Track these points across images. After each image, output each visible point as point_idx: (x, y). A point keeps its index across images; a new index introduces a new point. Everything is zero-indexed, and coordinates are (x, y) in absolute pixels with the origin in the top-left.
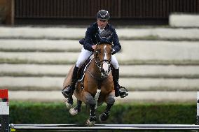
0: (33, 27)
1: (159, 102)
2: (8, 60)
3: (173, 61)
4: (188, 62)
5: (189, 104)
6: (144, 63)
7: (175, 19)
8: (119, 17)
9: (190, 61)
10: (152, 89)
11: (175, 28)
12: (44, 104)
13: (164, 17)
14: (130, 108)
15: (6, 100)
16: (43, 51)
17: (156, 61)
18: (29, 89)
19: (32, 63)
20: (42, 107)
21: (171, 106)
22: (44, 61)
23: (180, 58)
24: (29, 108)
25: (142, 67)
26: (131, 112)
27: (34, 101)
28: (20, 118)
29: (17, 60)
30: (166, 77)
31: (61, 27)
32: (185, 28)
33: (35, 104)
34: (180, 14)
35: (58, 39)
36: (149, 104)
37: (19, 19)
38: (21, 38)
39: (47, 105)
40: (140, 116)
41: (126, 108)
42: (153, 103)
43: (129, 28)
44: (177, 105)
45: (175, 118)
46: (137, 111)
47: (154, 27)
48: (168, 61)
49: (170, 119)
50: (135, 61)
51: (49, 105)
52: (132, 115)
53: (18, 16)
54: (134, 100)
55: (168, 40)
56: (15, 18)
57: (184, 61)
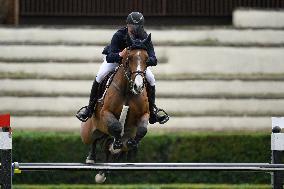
1: (219, 132)
2: (10, 73)
3: (239, 75)
4: (260, 77)
5: (260, 134)
6: (197, 78)
7: (241, 16)
8: (164, 13)
9: (261, 74)
10: (209, 114)
11: (241, 28)
12: (61, 135)
13: (226, 14)
14: (179, 140)
15: (7, 129)
16: (59, 61)
17: (215, 74)
18: (39, 114)
19: (44, 77)
20: (58, 138)
21: (235, 137)
23: (247, 70)
24: (40, 141)
25: (195, 83)
26: (180, 146)
27: (47, 130)
28: (27, 154)
29: (22, 73)
30: (229, 97)
31: (83, 28)
32: (255, 29)
33: (49, 135)
34: (248, 10)
35: (79, 44)
36: (205, 134)
37: (25, 17)
38: (28, 43)
39: (64, 137)
40: (194, 151)
41: (174, 140)
42: (210, 133)
43: (177, 29)
44: (244, 136)
45: (242, 153)
46: (188, 144)
47: (212, 29)
48: (230, 75)
49: (234, 155)
50: (185, 74)
51: (67, 136)
52: (183, 149)
53: (23, 13)
54: (185, 129)
55: (232, 45)
56: (20, 16)
57: (254, 74)
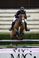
0: (2, 9)
8: (29, 6)
14: (33, 34)
22: (6, 20)
26: (33, 36)
27: (3, 33)
33: (3, 34)
39: (7, 34)
46: (35, 35)
50: (34, 20)
52: (34, 37)
54: (35, 32)
